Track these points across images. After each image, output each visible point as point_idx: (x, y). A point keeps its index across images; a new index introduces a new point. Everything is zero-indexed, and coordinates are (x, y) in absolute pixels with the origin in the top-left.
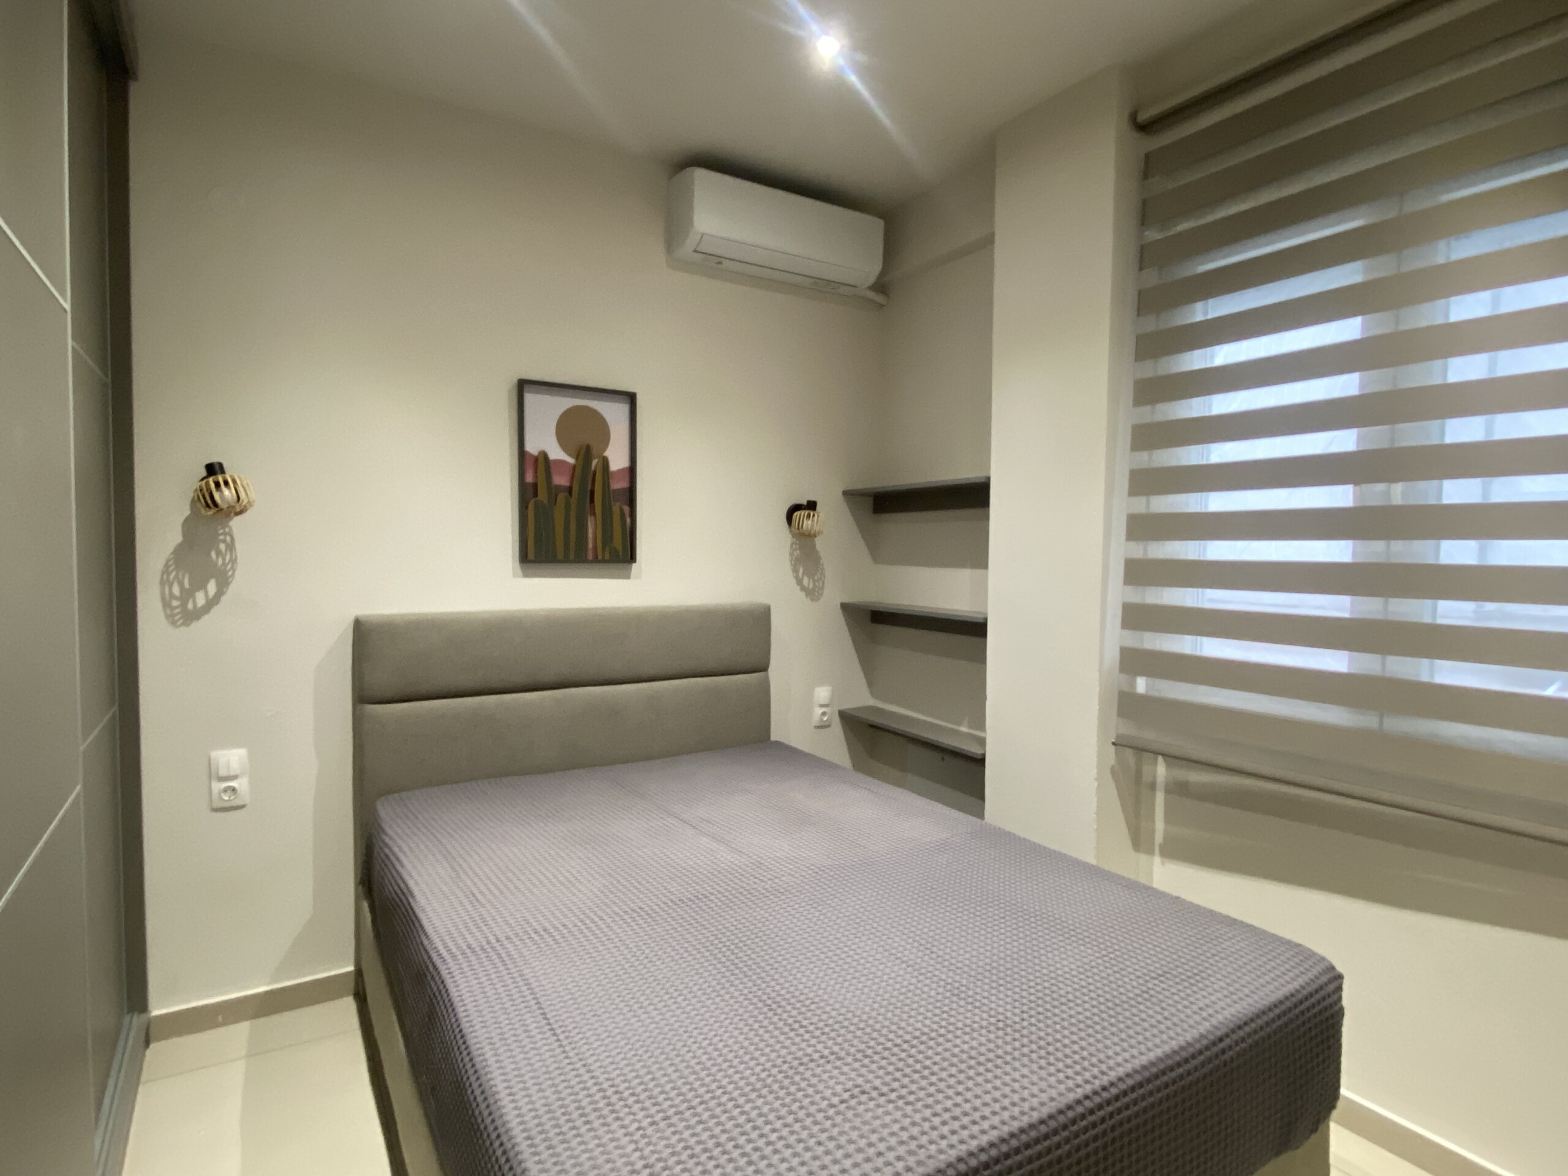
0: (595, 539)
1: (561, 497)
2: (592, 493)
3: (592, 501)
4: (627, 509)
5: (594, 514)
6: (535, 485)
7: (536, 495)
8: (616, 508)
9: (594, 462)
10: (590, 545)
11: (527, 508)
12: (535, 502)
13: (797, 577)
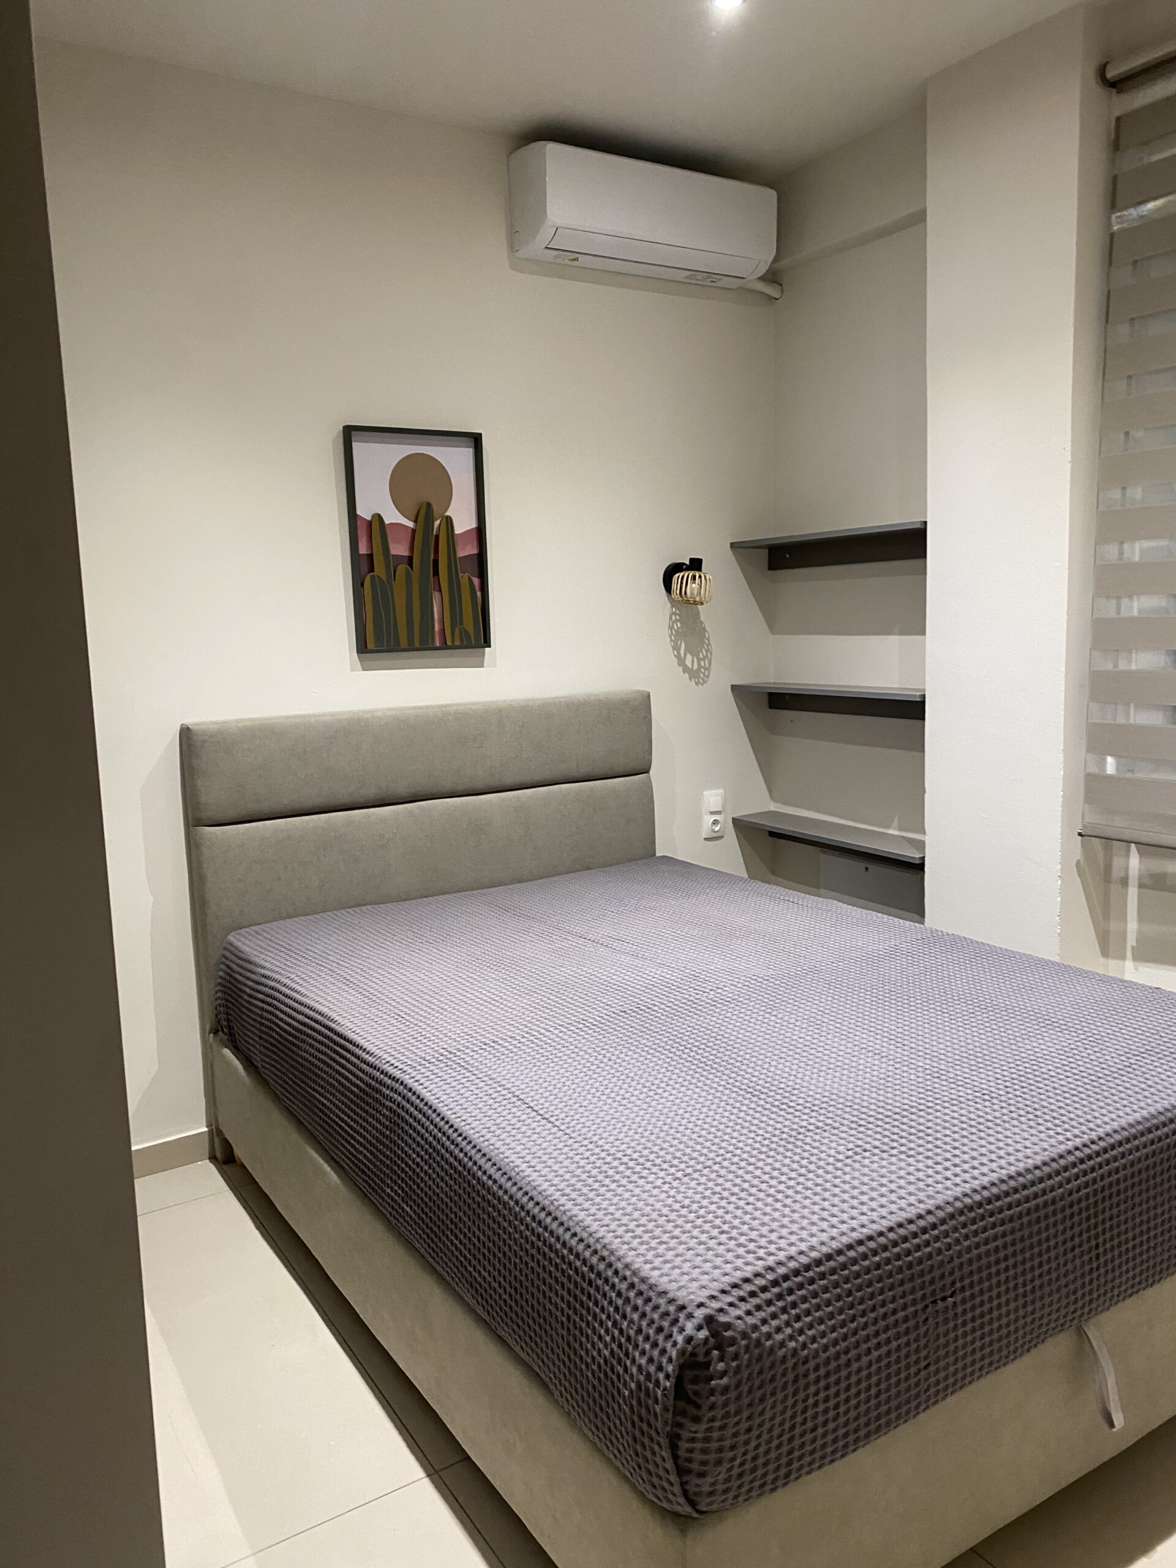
0: (442, 621)
1: (402, 568)
2: (436, 562)
3: (436, 573)
4: (476, 581)
5: (440, 591)
6: (370, 557)
7: (372, 569)
8: (464, 578)
9: (437, 523)
10: (437, 628)
11: (362, 585)
12: (372, 577)
13: (678, 657)
